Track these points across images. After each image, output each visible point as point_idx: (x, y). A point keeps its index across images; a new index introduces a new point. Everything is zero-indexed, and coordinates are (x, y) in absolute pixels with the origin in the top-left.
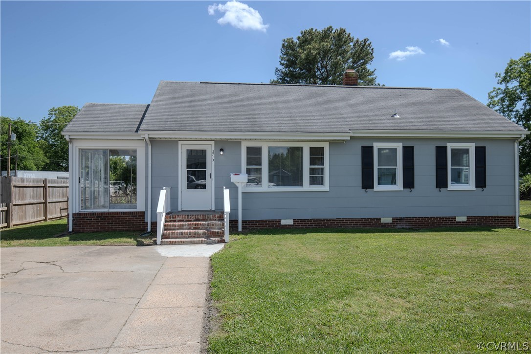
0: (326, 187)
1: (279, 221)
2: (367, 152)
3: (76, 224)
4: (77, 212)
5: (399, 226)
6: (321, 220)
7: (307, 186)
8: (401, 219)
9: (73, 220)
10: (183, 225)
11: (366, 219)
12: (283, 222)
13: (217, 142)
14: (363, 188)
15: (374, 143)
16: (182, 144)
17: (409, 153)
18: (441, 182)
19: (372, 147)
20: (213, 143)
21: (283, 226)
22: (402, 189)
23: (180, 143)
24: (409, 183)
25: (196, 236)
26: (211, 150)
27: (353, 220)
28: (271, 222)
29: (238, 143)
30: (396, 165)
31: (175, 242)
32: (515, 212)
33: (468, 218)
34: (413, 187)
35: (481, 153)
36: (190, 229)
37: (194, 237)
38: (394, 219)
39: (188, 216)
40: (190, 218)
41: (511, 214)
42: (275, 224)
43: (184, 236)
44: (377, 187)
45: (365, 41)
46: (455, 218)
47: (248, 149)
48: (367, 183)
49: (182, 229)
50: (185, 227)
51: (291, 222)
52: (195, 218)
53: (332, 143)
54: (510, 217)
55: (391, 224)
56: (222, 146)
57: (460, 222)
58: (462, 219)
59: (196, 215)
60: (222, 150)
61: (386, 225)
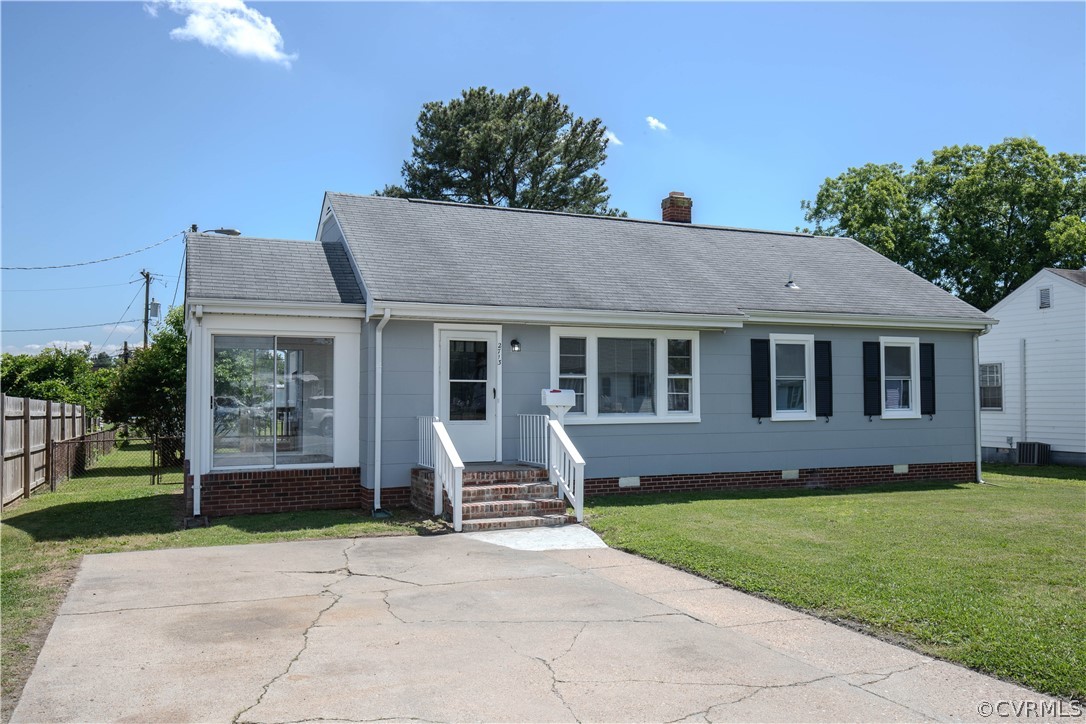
0: (694, 416)
1: (616, 480)
2: (760, 349)
3: (208, 498)
4: (208, 472)
5: (809, 485)
6: (687, 477)
7: (663, 414)
8: (813, 471)
9: (201, 490)
10: (483, 492)
11: (759, 474)
12: (624, 483)
13: (507, 327)
14: (754, 416)
15: (771, 335)
16: (441, 330)
17: (823, 350)
18: (872, 407)
19: (767, 342)
20: (499, 328)
21: (622, 489)
22: (814, 417)
23: (437, 326)
24: (824, 408)
25: (517, 512)
26: (495, 340)
27: (739, 475)
28: (602, 482)
29: (543, 329)
30: (804, 374)
31: (490, 525)
32: (976, 456)
33: (911, 467)
34: (831, 415)
36: (496, 499)
37: (513, 515)
38: (801, 471)
39: (483, 473)
40: (488, 478)
41: (970, 460)
42: (609, 486)
43: (494, 512)
44: (778, 415)
45: (595, 124)
46: (891, 467)
47: (563, 341)
48: (761, 409)
49: (482, 500)
50: (487, 496)
51: (635, 482)
52: (497, 477)
53: (705, 333)
54: (969, 464)
55: (797, 480)
56: (515, 335)
57: (899, 475)
58: (901, 469)
59: (497, 472)
60: (514, 343)
61: (790, 482)
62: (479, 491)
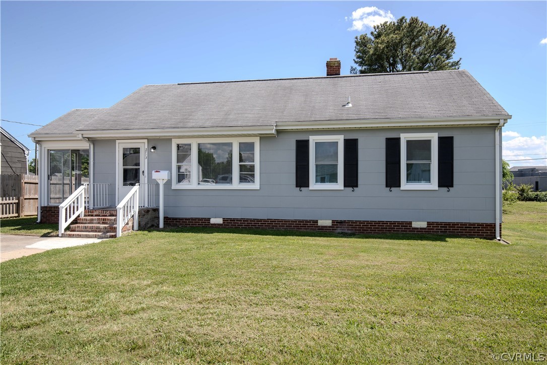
0: (256, 185)
1: (209, 220)
2: (302, 148)
3: (44, 216)
4: (46, 205)
5: (339, 230)
6: (251, 220)
7: (236, 184)
8: (341, 222)
9: (42, 212)
10: (93, 220)
11: (300, 221)
12: (213, 221)
13: (149, 140)
14: (297, 186)
15: (310, 137)
16: (119, 143)
17: (351, 147)
18: (392, 180)
19: (308, 141)
20: (146, 141)
21: (212, 224)
22: (342, 188)
23: (117, 141)
24: (351, 180)
26: (143, 146)
27: (286, 221)
28: (200, 220)
29: (168, 140)
30: (337, 161)
32: (495, 219)
33: (429, 223)
34: (357, 186)
35: (446, 145)
36: (99, 223)
37: (96, 231)
38: (333, 221)
39: (104, 211)
40: (106, 213)
41: (489, 221)
42: (204, 222)
43: (87, 229)
44: (314, 186)
46: (410, 223)
47: (178, 146)
48: (302, 181)
50: (95, 221)
51: (219, 221)
52: (110, 213)
53: (264, 138)
54: (487, 225)
55: (329, 227)
56: (155, 144)
57: (418, 229)
58: (420, 224)
60: (154, 148)
61: (323, 228)
62: (91, 219)
